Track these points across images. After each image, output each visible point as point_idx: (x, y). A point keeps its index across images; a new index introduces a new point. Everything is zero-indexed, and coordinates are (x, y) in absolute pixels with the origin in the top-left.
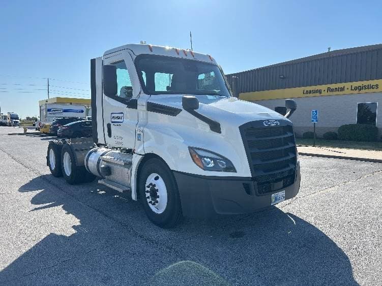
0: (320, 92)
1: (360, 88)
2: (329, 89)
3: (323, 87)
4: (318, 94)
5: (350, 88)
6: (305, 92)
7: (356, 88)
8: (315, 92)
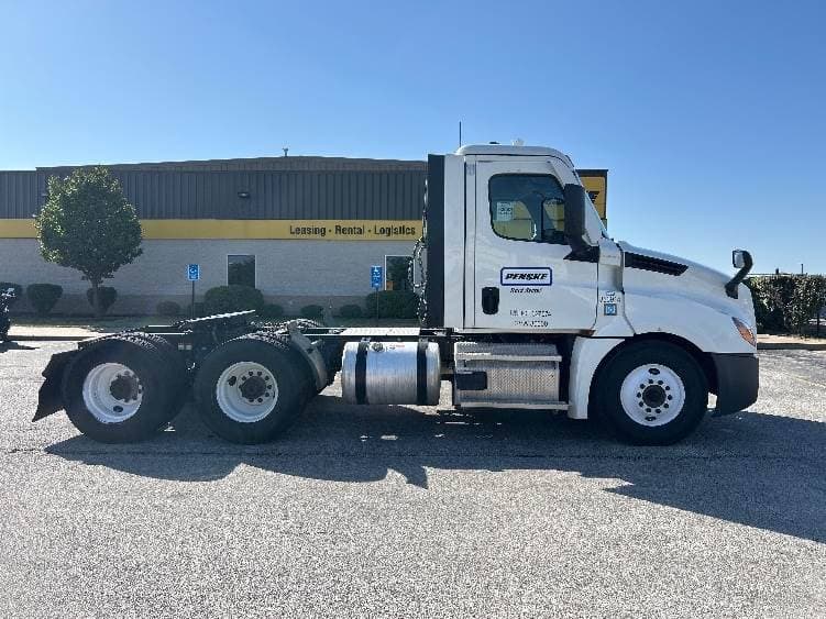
0: (323, 232)
1: (388, 231)
2: (338, 229)
3: (330, 224)
4: (319, 236)
5: (373, 232)
6: (293, 230)
7: (383, 231)
8: (316, 231)
